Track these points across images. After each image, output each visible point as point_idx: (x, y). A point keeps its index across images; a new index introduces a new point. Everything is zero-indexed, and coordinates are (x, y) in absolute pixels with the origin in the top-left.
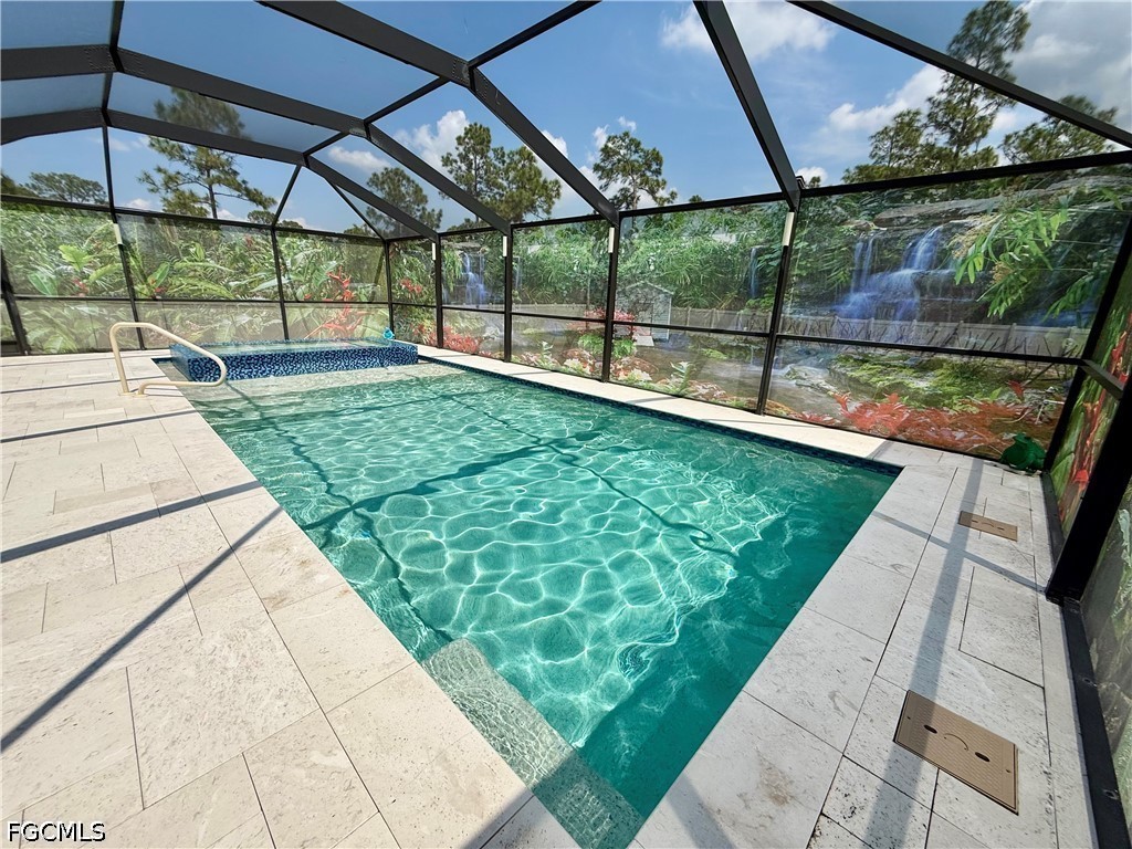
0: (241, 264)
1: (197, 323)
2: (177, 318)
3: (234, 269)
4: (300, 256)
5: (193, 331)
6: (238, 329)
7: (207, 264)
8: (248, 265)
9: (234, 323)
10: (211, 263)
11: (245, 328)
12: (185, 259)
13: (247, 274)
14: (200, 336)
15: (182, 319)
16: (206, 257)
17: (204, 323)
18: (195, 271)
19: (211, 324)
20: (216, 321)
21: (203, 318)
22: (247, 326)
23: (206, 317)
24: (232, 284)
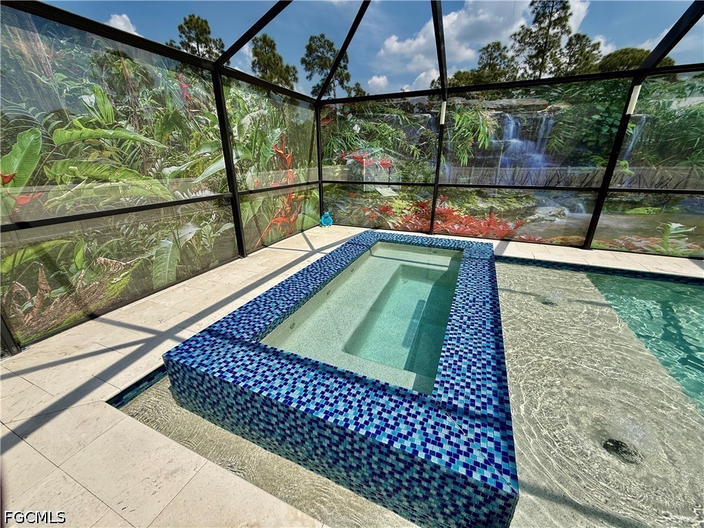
0: (176, 134)
1: (119, 257)
2: (79, 257)
3: (168, 142)
4: (247, 120)
5: (112, 275)
6: (183, 252)
7: (121, 133)
8: (187, 135)
9: (176, 241)
10: (128, 131)
11: (192, 247)
12: (76, 121)
13: (186, 151)
14: (126, 280)
15: (89, 257)
16: (117, 117)
17: (132, 254)
18: (101, 148)
19: (143, 252)
20: (150, 246)
21: (128, 244)
22: (194, 243)
23: (134, 242)
24: (167, 171)
